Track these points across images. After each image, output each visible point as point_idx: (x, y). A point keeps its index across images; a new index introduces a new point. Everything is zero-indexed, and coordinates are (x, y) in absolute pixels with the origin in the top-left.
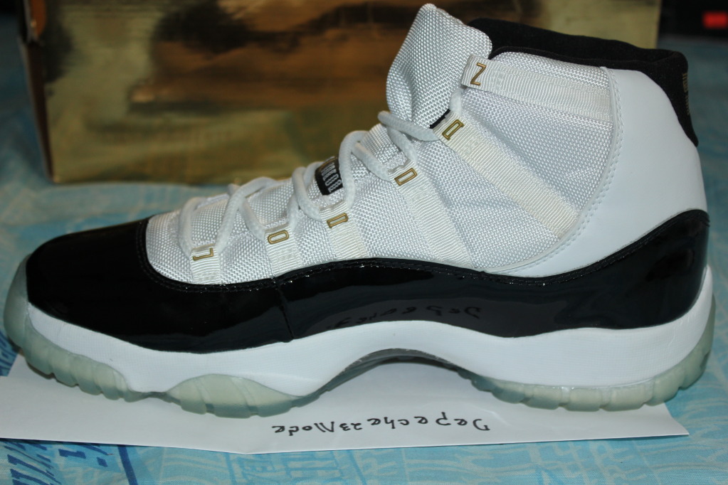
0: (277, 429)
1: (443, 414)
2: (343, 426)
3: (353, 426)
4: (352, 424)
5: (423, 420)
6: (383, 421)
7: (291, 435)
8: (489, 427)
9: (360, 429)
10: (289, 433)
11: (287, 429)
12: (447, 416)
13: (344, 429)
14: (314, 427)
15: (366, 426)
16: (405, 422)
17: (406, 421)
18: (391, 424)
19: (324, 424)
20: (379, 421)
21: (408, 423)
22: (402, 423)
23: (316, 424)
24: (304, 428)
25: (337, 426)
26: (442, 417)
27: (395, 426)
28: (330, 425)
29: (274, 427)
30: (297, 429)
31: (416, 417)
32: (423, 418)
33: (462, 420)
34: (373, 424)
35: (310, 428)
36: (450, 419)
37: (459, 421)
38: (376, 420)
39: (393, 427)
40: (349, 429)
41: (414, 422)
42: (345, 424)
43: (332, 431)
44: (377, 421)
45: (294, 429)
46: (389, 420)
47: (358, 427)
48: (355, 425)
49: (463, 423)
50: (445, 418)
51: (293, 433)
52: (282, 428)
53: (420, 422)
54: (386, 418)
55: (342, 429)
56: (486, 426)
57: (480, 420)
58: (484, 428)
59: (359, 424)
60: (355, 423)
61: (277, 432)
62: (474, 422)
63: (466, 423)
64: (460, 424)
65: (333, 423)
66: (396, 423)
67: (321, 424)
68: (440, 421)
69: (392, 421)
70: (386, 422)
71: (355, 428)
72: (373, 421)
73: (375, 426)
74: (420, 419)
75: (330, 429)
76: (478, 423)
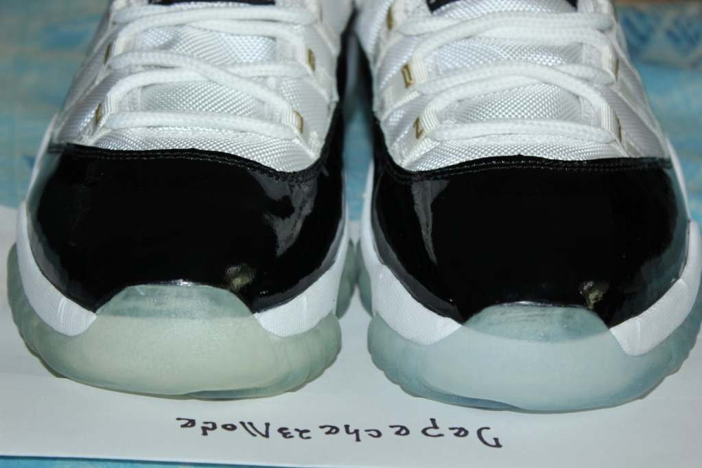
0: (184, 422)
1: (433, 420)
2: (283, 431)
3: (298, 433)
4: (297, 430)
5: (403, 431)
6: (342, 430)
7: (205, 434)
8: (501, 442)
9: (308, 438)
10: (201, 431)
11: (199, 424)
12: (438, 424)
13: (285, 435)
14: (240, 427)
15: (317, 434)
16: (375, 434)
17: (378, 431)
18: (354, 435)
19: (254, 425)
20: (337, 430)
21: (379, 434)
22: (371, 435)
23: (242, 423)
24: (224, 427)
25: (273, 430)
26: (432, 426)
27: (361, 438)
28: (264, 427)
29: (178, 419)
30: (214, 427)
31: (392, 427)
32: (403, 428)
33: (461, 429)
34: (328, 433)
35: (234, 428)
36: (443, 427)
37: (456, 431)
38: (333, 427)
39: (358, 439)
40: (292, 437)
41: (388, 433)
42: (286, 429)
43: (267, 435)
44: (333, 430)
45: (210, 426)
46: (351, 430)
47: (305, 435)
48: (301, 433)
49: (463, 433)
50: (435, 427)
51: (208, 432)
52: (192, 423)
53: (398, 433)
54: (347, 427)
55: (281, 435)
56: (496, 440)
57: (488, 428)
58: (493, 443)
59: (307, 431)
60: (301, 429)
61: (183, 426)
62: (479, 432)
63: (466, 433)
64: (457, 435)
65: (267, 425)
66: (362, 434)
67: (251, 424)
68: (428, 432)
69: (357, 432)
70: (348, 432)
71: (301, 436)
72: (328, 429)
73: (330, 435)
74: (398, 429)
75: (264, 433)
76: (484, 433)
